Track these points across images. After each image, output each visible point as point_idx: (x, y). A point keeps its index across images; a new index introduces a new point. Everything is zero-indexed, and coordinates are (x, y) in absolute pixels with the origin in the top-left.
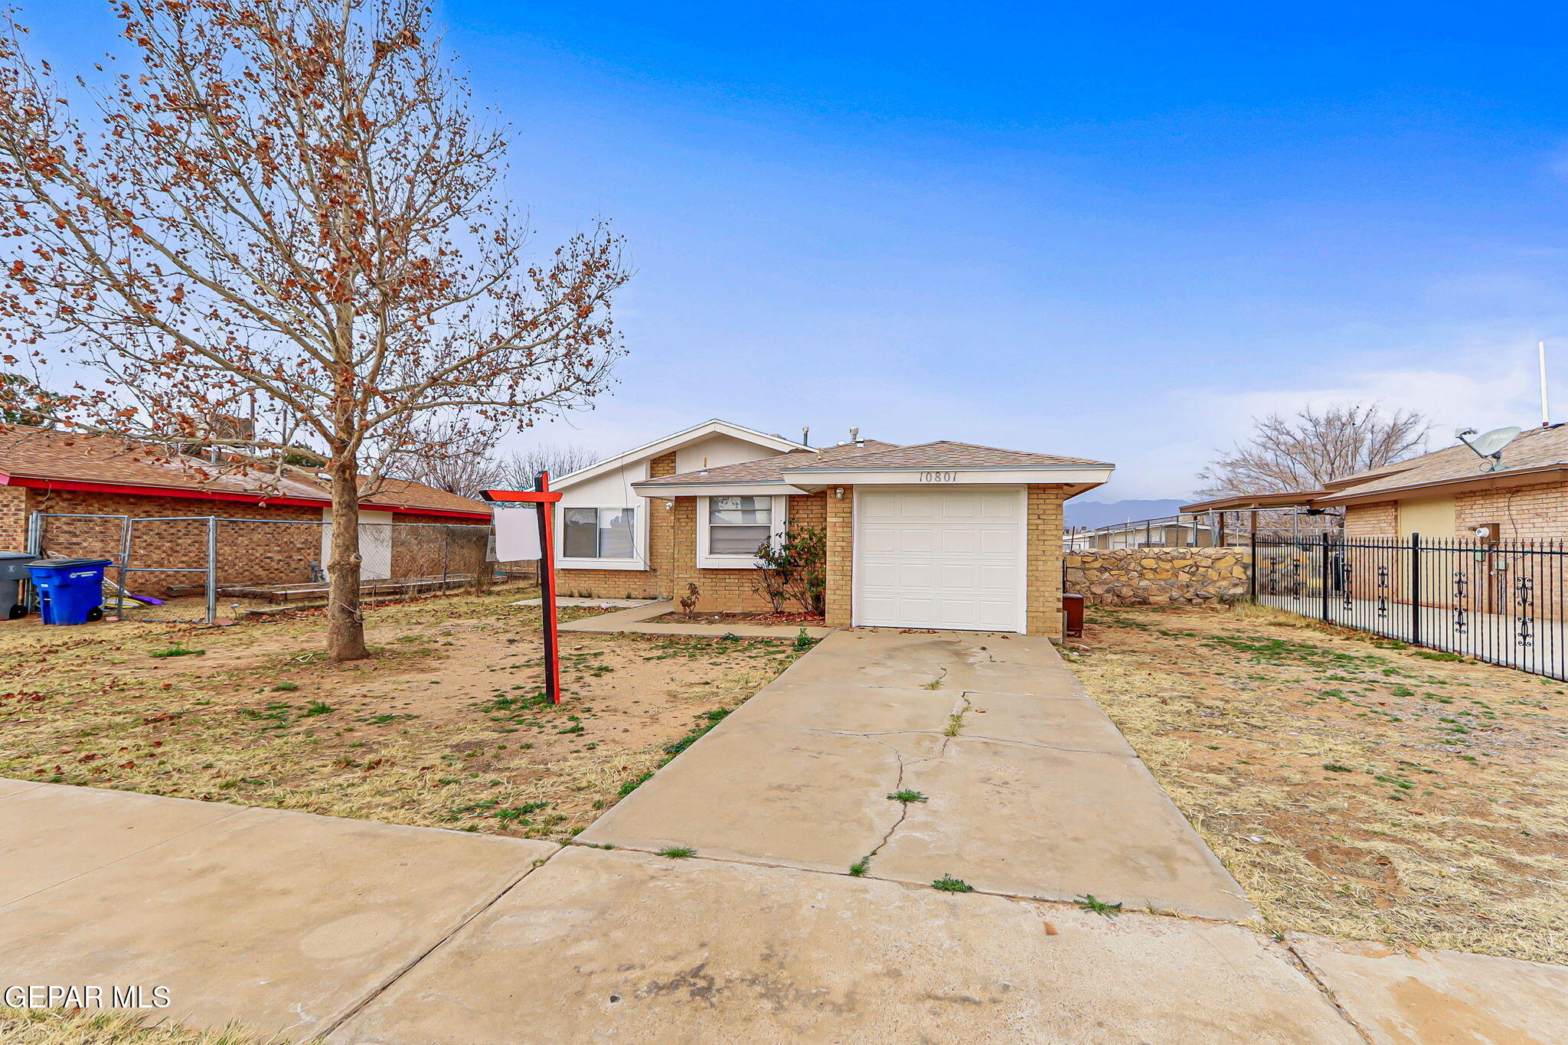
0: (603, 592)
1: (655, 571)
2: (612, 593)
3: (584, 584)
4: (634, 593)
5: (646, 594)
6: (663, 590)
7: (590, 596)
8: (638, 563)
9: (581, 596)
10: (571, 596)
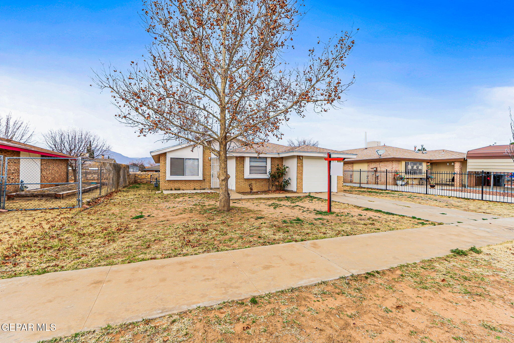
0: (184, 188)
1: (204, 180)
2: (188, 188)
3: (177, 185)
4: (196, 188)
5: (201, 188)
6: (207, 186)
7: (179, 190)
8: (200, 177)
9: (175, 190)
10: (171, 190)
